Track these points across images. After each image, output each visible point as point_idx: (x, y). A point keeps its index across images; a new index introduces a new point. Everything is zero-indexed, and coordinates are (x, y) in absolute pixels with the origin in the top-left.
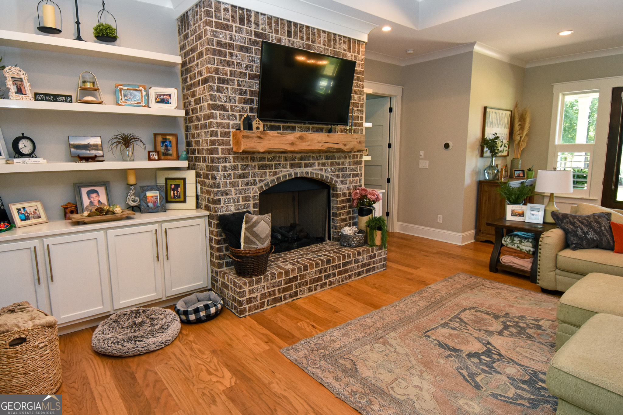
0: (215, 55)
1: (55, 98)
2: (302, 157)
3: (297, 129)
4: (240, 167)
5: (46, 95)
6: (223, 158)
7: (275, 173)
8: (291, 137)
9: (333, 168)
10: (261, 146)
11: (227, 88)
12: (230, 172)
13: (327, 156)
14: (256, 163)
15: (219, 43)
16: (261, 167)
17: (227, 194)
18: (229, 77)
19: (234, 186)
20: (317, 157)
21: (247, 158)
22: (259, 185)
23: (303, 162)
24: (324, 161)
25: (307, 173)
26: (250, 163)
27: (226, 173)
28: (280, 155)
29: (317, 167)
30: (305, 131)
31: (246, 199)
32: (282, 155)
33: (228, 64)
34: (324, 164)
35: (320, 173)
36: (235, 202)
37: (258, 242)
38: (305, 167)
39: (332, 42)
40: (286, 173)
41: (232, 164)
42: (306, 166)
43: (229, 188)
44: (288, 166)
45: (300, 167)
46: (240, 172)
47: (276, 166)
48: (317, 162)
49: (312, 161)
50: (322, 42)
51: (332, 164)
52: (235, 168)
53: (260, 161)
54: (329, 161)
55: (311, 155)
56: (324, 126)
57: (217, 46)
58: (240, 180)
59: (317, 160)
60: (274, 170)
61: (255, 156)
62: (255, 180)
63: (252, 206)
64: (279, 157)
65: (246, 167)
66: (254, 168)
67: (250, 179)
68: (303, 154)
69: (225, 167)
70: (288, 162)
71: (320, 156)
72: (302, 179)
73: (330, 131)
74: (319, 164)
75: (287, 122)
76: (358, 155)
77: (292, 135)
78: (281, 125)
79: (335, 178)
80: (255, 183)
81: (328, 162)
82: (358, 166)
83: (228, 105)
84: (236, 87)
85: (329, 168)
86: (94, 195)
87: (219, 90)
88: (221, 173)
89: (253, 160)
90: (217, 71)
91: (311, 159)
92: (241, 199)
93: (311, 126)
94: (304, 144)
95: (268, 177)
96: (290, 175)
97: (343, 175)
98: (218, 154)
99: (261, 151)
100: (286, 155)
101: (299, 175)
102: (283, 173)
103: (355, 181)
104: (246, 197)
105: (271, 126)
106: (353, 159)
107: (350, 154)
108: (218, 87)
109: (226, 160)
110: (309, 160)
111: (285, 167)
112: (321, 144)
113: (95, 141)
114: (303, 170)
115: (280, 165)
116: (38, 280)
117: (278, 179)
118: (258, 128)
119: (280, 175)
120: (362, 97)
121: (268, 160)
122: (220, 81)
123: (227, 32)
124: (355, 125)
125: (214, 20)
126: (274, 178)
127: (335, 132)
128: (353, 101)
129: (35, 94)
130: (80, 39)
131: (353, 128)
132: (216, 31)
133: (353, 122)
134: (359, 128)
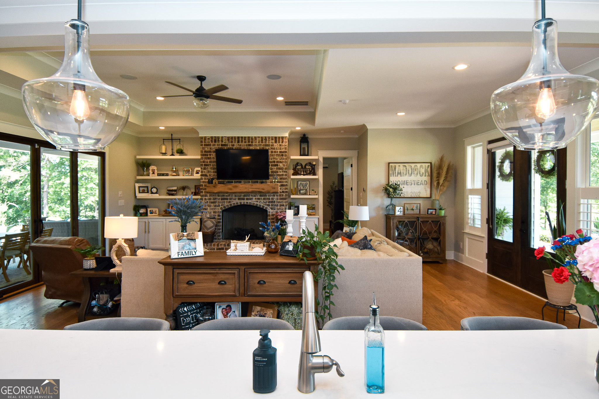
1: (163, 175)
2: (245, 195)
3: (242, 182)
4: (212, 199)
5: (161, 174)
6: (205, 195)
8: (230, 186)
9: (265, 201)
10: (216, 190)
11: (208, 168)
12: (208, 200)
13: (261, 195)
15: (205, 152)
16: (222, 199)
17: (206, 210)
18: (209, 163)
19: (209, 207)
21: (216, 195)
22: (221, 207)
23: (246, 197)
24: (259, 197)
25: (247, 203)
26: (217, 197)
27: (206, 201)
29: (254, 200)
30: (247, 183)
31: (215, 212)
32: (234, 194)
33: (209, 158)
34: (259, 199)
35: (256, 203)
36: (209, 213)
37: (206, 230)
38: (246, 200)
39: (264, 140)
40: (235, 202)
41: (209, 197)
42: (247, 199)
43: (207, 207)
44: (237, 199)
45: (244, 200)
46: (212, 201)
47: (230, 199)
48: (254, 198)
49: (251, 197)
50: (257, 142)
51: (264, 199)
52: (210, 199)
53: (222, 196)
54: (263, 198)
55: (251, 194)
56: (259, 181)
57: (204, 152)
58: (212, 204)
59: (255, 196)
60: (229, 201)
61: (219, 194)
62: (219, 205)
63: (217, 215)
64: (232, 195)
65: (215, 199)
66: (219, 199)
67: (217, 204)
69: (206, 199)
70: (237, 197)
72: (244, 205)
73: (262, 183)
74: (255, 199)
76: (283, 195)
78: (233, 181)
79: (265, 206)
80: (219, 206)
81: (261, 198)
82: (284, 201)
83: (208, 174)
84: (212, 167)
85: (262, 201)
87: (204, 169)
88: (204, 201)
89: (219, 196)
90: (204, 162)
91: (251, 196)
92: (212, 212)
93: (250, 181)
94: (237, 189)
95: (226, 204)
97: (272, 205)
98: (203, 193)
100: (236, 194)
101: (242, 203)
102: (234, 202)
103: (282, 209)
104: (215, 211)
105: (228, 181)
107: (277, 194)
108: (204, 168)
109: (206, 196)
110: (249, 196)
111: (235, 199)
113: (175, 188)
114: (246, 201)
115: (232, 198)
116: (145, 232)
117: (231, 205)
118: (215, 183)
119: (232, 203)
120: (285, 164)
121: (226, 196)
122: (205, 165)
123: (209, 147)
124: (281, 179)
125: (203, 143)
126: (229, 204)
127: (266, 183)
128: (279, 167)
129: (158, 174)
130: (172, 155)
131: (277, 181)
132: (204, 147)
133: (279, 177)
134: (284, 180)
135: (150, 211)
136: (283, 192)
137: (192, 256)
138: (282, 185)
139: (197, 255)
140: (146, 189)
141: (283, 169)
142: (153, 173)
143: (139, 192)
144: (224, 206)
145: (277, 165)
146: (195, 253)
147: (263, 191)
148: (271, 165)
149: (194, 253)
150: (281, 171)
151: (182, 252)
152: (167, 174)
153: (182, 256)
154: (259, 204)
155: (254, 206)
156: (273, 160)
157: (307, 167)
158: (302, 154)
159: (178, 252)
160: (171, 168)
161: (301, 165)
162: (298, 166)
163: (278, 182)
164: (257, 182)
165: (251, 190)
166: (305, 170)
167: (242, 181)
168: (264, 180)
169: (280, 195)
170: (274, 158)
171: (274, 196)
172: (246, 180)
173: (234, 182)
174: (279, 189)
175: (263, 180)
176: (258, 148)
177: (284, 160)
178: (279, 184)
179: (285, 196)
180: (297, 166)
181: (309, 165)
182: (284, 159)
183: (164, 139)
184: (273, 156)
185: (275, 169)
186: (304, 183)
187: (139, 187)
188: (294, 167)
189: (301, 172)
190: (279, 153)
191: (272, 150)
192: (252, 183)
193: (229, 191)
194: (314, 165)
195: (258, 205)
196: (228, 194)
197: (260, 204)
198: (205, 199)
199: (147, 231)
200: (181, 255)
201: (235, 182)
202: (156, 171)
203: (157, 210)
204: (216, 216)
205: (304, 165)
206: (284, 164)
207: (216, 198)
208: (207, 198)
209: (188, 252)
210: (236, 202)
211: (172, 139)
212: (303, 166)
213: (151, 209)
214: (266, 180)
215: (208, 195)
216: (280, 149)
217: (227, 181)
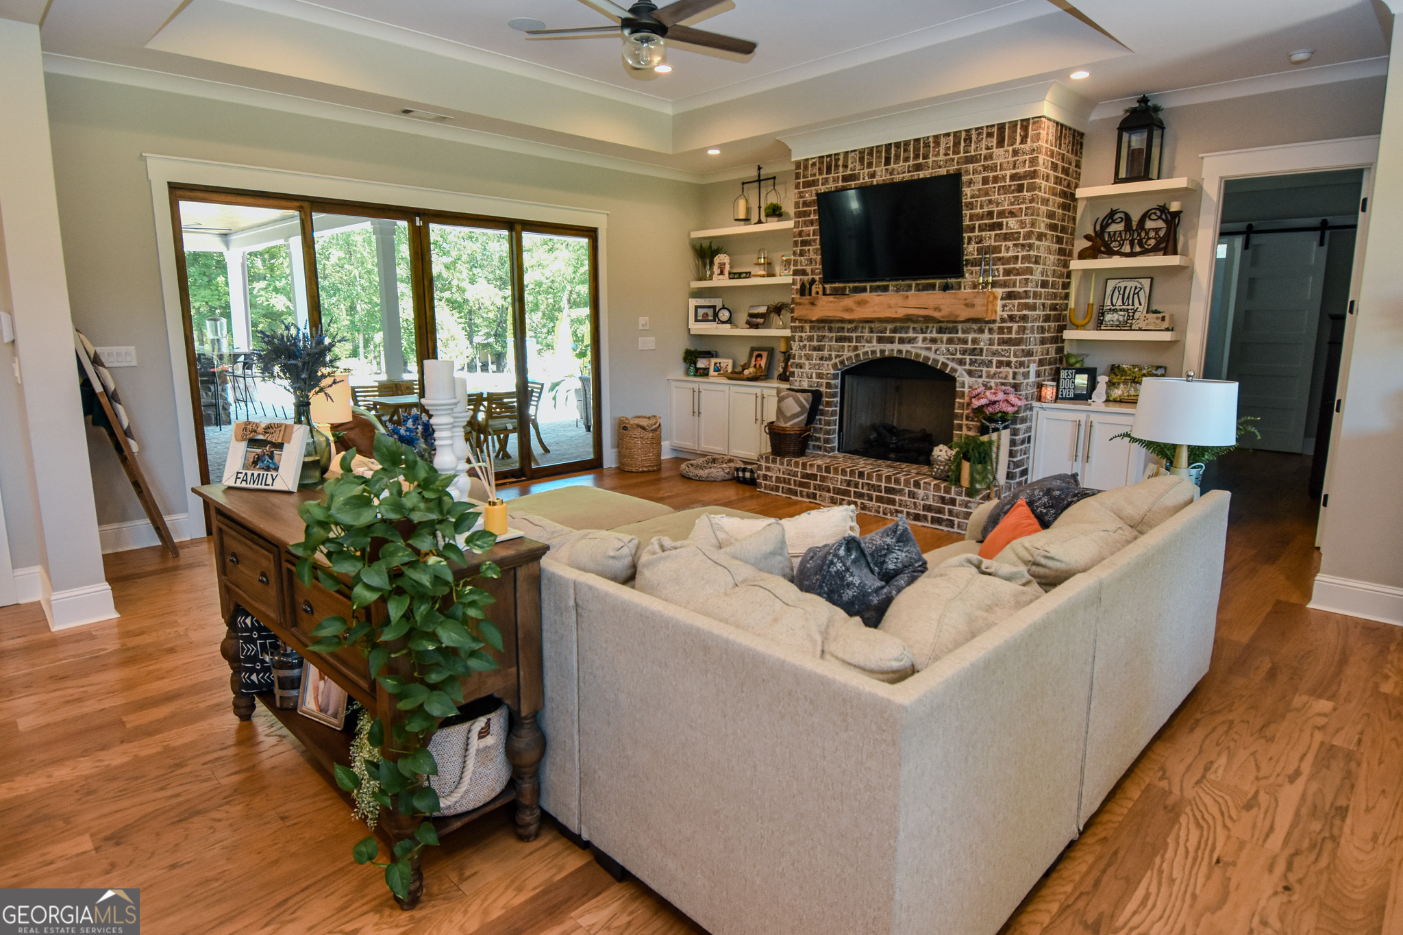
0: (800, 217)
1: (740, 276)
2: (895, 327)
3: (891, 288)
4: (815, 337)
5: (735, 274)
6: (799, 327)
7: (856, 348)
8: (848, 301)
9: (952, 347)
10: (816, 314)
11: (809, 250)
12: (805, 342)
13: (941, 328)
14: (834, 335)
15: (805, 204)
16: (839, 339)
17: (801, 368)
18: (811, 237)
19: (808, 359)
20: (922, 329)
21: (824, 327)
22: (834, 361)
23: (897, 335)
24: (934, 335)
25: (900, 351)
26: (827, 334)
27: (801, 344)
28: (864, 325)
29: (920, 344)
30: (902, 290)
31: (820, 376)
32: (867, 326)
34: (934, 341)
35: (924, 353)
36: (808, 377)
38: (899, 343)
39: (963, 144)
40: (869, 350)
41: (808, 334)
42: (902, 341)
43: (803, 361)
44: (875, 340)
45: (892, 342)
46: (815, 343)
47: (859, 339)
48: (921, 336)
49: (911, 335)
50: (942, 152)
51: (950, 341)
52: (810, 339)
53: (838, 332)
54: (945, 337)
55: (912, 325)
57: (803, 207)
58: (815, 353)
59: (922, 333)
60: (854, 344)
61: (833, 325)
62: (830, 355)
63: (824, 385)
64: (863, 327)
65: (821, 339)
66: (831, 340)
67: (826, 353)
68: (898, 325)
69: (801, 337)
70: (875, 335)
71: (927, 327)
72: (891, 360)
73: (946, 288)
74: (924, 339)
75: (876, 281)
76: (1011, 328)
77: (852, 299)
78: (868, 285)
79: (951, 365)
80: (830, 358)
81: (942, 338)
82: (1013, 348)
83: (809, 269)
85: (943, 347)
86: (759, 359)
87: (801, 254)
88: (797, 343)
89: (830, 330)
90: (800, 234)
91: (911, 330)
92: (814, 375)
93: (914, 284)
95: (846, 352)
96: (873, 352)
97: (972, 363)
98: (795, 322)
99: (814, 319)
100: (873, 325)
101: (887, 353)
102: (866, 349)
103: (1004, 376)
104: (820, 373)
105: (854, 287)
106: (999, 334)
107: (991, 326)
108: (801, 250)
109: (802, 329)
110: (906, 333)
111: (869, 341)
112: (893, 310)
113: (763, 310)
114: (896, 346)
115: (863, 337)
116: (694, 412)
117: (857, 356)
118: (817, 293)
119: (860, 352)
120: (1028, 219)
121: (848, 331)
122: (804, 243)
123: (813, 188)
124: (1008, 272)
125: (801, 180)
126: (852, 354)
127: (960, 288)
128: (1004, 231)
129: (730, 273)
130: (760, 222)
131: (990, 279)
132: (802, 192)
133: (1001, 267)
134: (1018, 278)
135: (716, 364)
136: (1012, 318)
137: (263, 487)
138: (1010, 296)
139: (276, 487)
140: (710, 312)
141: (1018, 239)
142: (722, 273)
143: (696, 320)
144: (841, 358)
145: (1000, 226)
146: (273, 480)
147: (936, 314)
148: (980, 226)
149: (269, 481)
150: (1010, 244)
151: (246, 474)
152: (746, 273)
153: (244, 485)
154: (932, 355)
155: (919, 362)
156: (986, 209)
157: (1149, 224)
158: (1122, 175)
159: (238, 473)
160: (756, 256)
161: (1128, 219)
162: (1114, 221)
163: (994, 284)
164: (932, 287)
165: (901, 313)
166: (1139, 234)
167: (892, 285)
168: (952, 281)
169: (1001, 331)
170: (990, 202)
171: (981, 331)
172: (903, 280)
173: (871, 287)
174: (999, 308)
175: (951, 278)
176: (943, 171)
177: (1023, 206)
178: (999, 291)
179: (1018, 332)
180: (1108, 225)
181: (1160, 218)
182: (1023, 203)
183: (743, 183)
184: (987, 194)
185: (990, 238)
186: (1131, 284)
187: (697, 307)
188: (1098, 228)
189: (1121, 246)
190: (1008, 183)
191: (986, 174)
192: (919, 290)
193: (847, 316)
194: (1177, 214)
195: (929, 359)
196: (853, 326)
197: (937, 357)
198: (801, 339)
199: (696, 410)
200: (243, 480)
201: (873, 290)
202: (727, 268)
203: (730, 362)
204: (822, 385)
205: (1135, 218)
206: (1023, 218)
207: (824, 337)
208: (803, 335)
209: (259, 475)
210: (872, 348)
211: (759, 181)
212: (1134, 224)
213: (717, 360)
214: (959, 277)
215: (807, 326)
216: (1014, 167)
217: (851, 285)
